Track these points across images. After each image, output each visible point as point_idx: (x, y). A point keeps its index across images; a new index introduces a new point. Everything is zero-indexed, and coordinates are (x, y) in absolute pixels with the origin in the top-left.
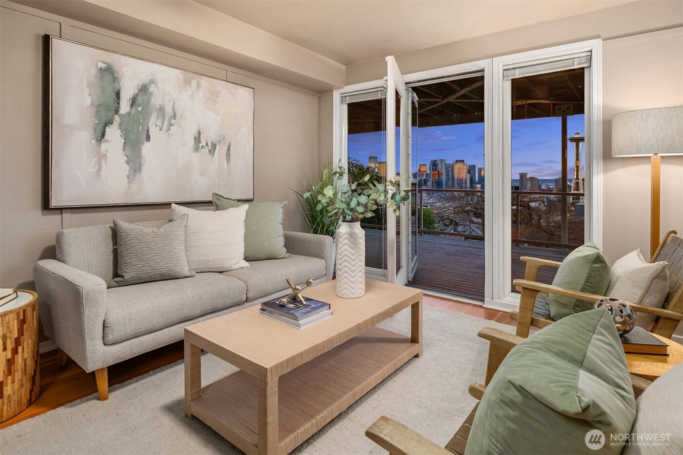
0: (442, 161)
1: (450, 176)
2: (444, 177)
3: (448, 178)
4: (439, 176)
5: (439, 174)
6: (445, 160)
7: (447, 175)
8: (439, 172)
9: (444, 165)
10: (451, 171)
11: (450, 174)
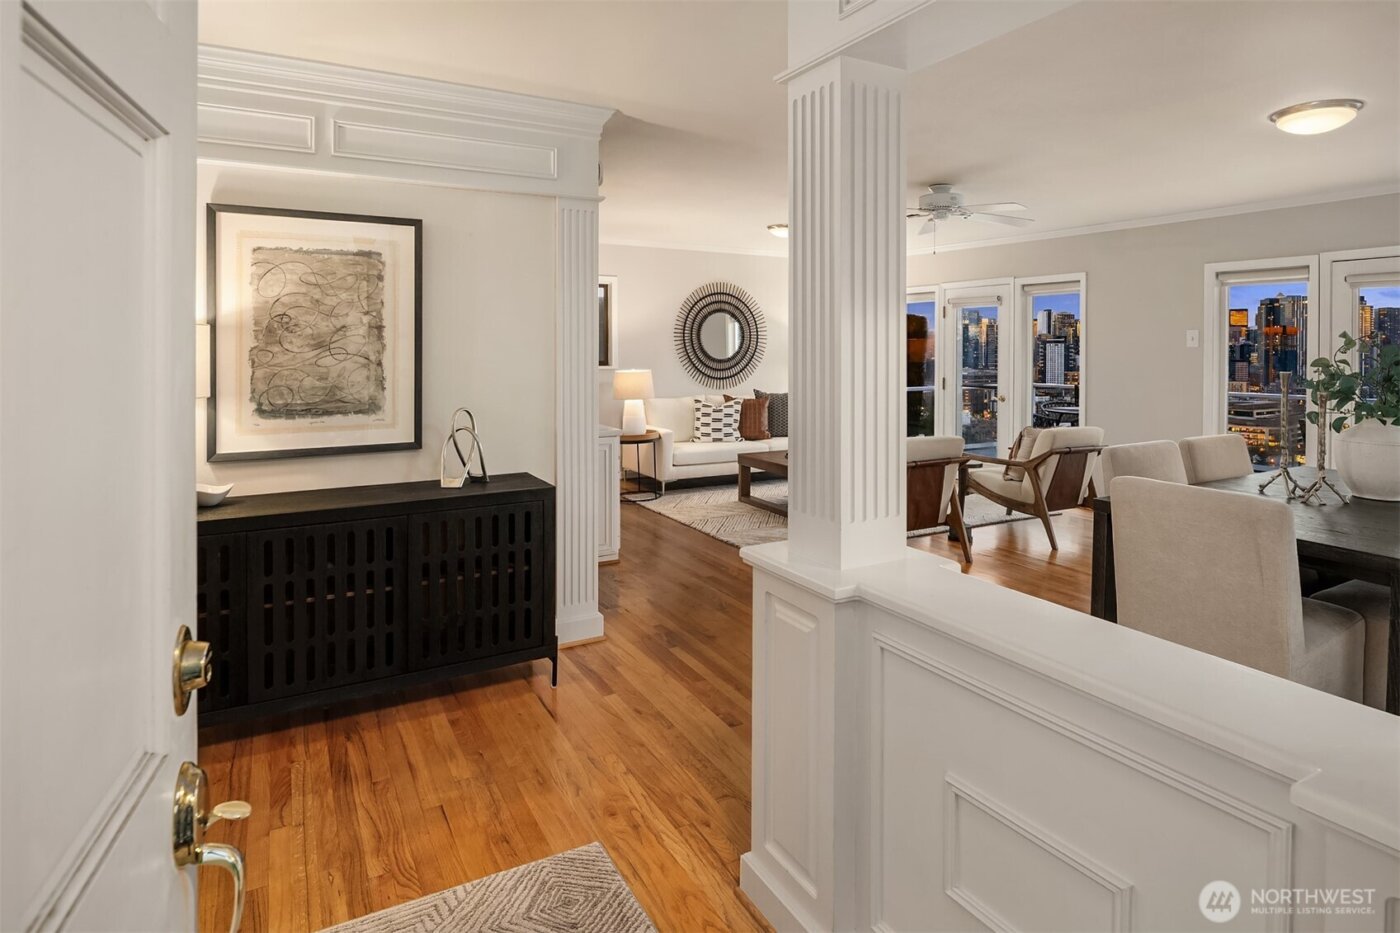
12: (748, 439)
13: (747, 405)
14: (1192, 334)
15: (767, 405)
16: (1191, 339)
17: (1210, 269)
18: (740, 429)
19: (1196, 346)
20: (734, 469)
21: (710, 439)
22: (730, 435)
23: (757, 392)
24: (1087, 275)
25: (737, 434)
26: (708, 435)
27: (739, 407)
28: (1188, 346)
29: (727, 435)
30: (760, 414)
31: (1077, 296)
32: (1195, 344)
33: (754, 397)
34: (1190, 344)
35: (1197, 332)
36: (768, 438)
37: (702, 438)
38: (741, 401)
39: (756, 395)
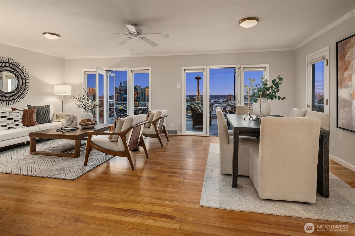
0: (139, 87)
1: (143, 94)
2: (140, 95)
3: (143, 95)
4: (138, 95)
5: (138, 94)
6: (141, 86)
7: (142, 94)
8: (138, 92)
9: (140, 89)
10: (144, 92)
11: (144, 93)
12: (27, 126)
13: (25, 112)
14: (179, 84)
15: (35, 111)
17: (183, 68)
18: (22, 122)
19: (180, 87)
20: (28, 139)
21: (6, 128)
22: (18, 125)
23: (29, 107)
24: (151, 68)
25: (21, 124)
26: (5, 126)
27: (22, 113)
28: (178, 87)
29: (16, 125)
30: (32, 115)
31: (148, 74)
33: (27, 108)
35: (180, 84)
36: (37, 125)
37: (2, 128)
38: (23, 110)
39: (28, 107)
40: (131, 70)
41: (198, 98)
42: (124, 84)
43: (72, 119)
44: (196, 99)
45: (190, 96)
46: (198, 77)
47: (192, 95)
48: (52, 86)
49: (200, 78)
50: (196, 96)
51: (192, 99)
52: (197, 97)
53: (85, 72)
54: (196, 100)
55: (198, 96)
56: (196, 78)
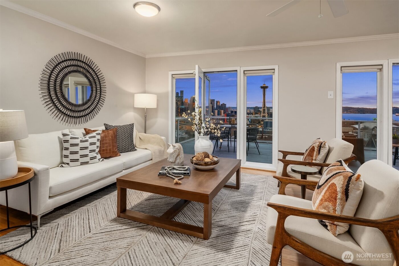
12: (106, 158)
16: (330, 94)
17: (339, 65)
21: (78, 163)
22: (95, 158)
25: (99, 156)
26: (77, 160)
27: (99, 137)
29: (92, 159)
32: (332, 97)
34: (329, 97)
36: (118, 155)
37: (71, 163)
39: (106, 127)
40: (244, 71)
41: (264, 110)
42: (181, 94)
43: (178, 151)
44: (261, 111)
45: (254, 107)
46: (264, 85)
47: (256, 107)
48: (132, 95)
49: (267, 87)
50: (261, 108)
51: (257, 111)
52: (263, 108)
53: (173, 76)
54: (262, 113)
55: (265, 108)
56: (262, 87)
